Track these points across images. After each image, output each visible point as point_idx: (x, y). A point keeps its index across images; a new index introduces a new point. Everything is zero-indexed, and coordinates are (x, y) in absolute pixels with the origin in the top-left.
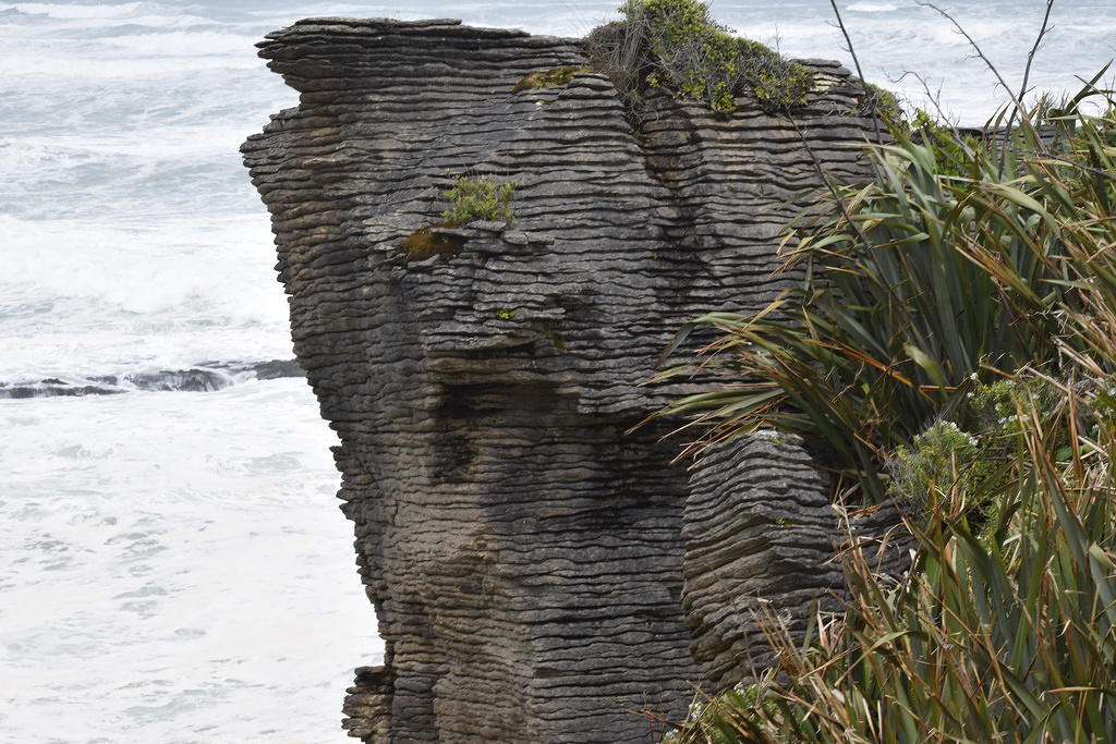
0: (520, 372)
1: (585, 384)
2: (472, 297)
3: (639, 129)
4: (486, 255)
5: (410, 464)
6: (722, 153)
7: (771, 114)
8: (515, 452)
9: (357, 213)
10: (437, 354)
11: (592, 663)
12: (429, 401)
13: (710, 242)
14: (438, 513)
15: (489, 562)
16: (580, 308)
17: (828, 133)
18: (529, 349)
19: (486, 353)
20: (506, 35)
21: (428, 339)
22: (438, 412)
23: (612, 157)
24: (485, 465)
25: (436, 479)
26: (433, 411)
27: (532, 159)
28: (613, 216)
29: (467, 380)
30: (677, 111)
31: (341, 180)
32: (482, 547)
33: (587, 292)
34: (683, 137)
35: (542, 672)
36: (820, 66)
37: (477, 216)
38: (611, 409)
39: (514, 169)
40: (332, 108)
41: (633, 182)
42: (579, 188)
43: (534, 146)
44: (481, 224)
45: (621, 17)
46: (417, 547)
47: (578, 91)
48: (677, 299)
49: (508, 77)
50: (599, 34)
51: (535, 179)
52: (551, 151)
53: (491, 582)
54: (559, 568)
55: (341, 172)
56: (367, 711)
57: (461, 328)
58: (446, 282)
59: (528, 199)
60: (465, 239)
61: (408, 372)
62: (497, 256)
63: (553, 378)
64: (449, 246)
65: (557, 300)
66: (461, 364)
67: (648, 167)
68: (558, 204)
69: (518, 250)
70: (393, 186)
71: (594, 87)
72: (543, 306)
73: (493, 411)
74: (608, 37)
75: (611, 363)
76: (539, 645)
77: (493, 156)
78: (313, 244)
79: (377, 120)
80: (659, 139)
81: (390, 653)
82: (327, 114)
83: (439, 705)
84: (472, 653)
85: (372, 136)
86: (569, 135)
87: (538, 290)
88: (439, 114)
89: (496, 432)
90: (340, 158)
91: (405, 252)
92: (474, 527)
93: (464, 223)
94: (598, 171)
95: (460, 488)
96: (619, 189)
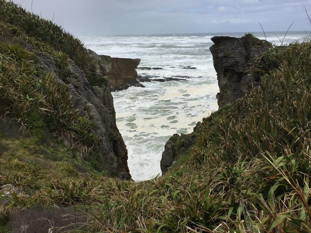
0: (231, 68)
1: (237, 69)
2: (227, 61)
3: (245, 46)
4: (229, 58)
5: (222, 76)
6: (253, 49)
7: (258, 45)
8: (231, 75)
9: (218, 54)
10: (224, 66)
11: (236, 94)
13: (250, 57)
14: (224, 80)
16: (237, 63)
17: (263, 47)
18: (232, 66)
19: (228, 66)
20: (234, 38)
22: (224, 71)
23: (242, 49)
24: (228, 76)
25: (224, 77)
28: (241, 54)
29: (226, 69)
30: (249, 45)
32: (227, 83)
33: (238, 61)
34: (249, 47)
35: (231, 94)
36: (263, 40)
37: (228, 54)
38: (239, 72)
39: (232, 50)
40: (217, 44)
41: (244, 51)
42: (238, 52)
43: (234, 48)
45: (244, 36)
46: (222, 83)
47: (239, 43)
48: (247, 62)
49: (233, 41)
50: (242, 37)
51: (234, 51)
52: (236, 48)
53: (228, 86)
54: (234, 85)
55: (217, 50)
56: (218, 96)
57: (226, 64)
58: (225, 60)
59: (233, 53)
61: (222, 68)
62: (230, 58)
63: (234, 69)
64: (225, 57)
65: (235, 62)
66: (226, 67)
67: (245, 50)
68: (236, 53)
69: (232, 57)
70: (222, 51)
71: (241, 42)
72: (233, 62)
73: (229, 72)
74: (243, 38)
75: (240, 68)
76: (231, 92)
80: (247, 47)
81: (220, 92)
83: (224, 96)
84: (226, 92)
85: (220, 47)
86: (238, 47)
88: (226, 45)
91: (222, 57)
92: (227, 81)
93: (227, 55)
94: (240, 50)
95: (226, 78)
96: (242, 52)
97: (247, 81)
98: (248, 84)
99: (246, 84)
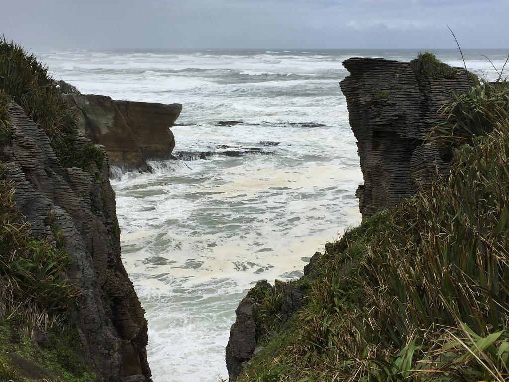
0: (389, 129)
1: (402, 132)
2: (380, 114)
3: (419, 81)
4: (383, 106)
5: (369, 147)
6: (436, 87)
7: (447, 79)
8: (388, 145)
9: (360, 97)
10: (373, 125)
11: (400, 187)
12: (371, 134)
13: (431, 105)
14: (373, 156)
15: (381, 166)
16: (401, 118)
17: (459, 83)
18: (391, 125)
19: (382, 125)
20: (393, 61)
21: (371, 122)
22: (373, 137)
23: (412, 87)
24: (382, 147)
25: (373, 149)
26: (372, 136)
27: (395, 87)
28: (410, 99)
29: (378, 130)
30: (427, 78)
31: (357, 90)
32: (380, 163)
33: (404, 114)
34: (427, 83)
35: (390, 189)
36: (459, 68)
37: (382, 98)
38: (407, 138)
39: (391, 89)
40: (357, 76)
41: (416, 92)
42: (404, 93)
43: (395, 84)
44: (382, 100)
45: (417, 58)
46: (369, 162)
47: (405, 73)
48: (423, 116)
49: (393, 70)
50: (412, 61)
51: (395, 91)
52: (399, 85)
53: (381, 170)
54: (395, 169)
55: (357, 89)
56: (360, 193)
57: (377, 120)
58: (375, 111)
59: (393, 95)
60: (379, 103)
61: (368, 128)
62: (385, 106)
63: (395, 131)
64: (376, 104)
65: (397, 115)
66: (377, 127)
67: (419, 89)
68: (399, 96)
69: (389, 105)
70: (367, 92)
71: (409, 72)
72: (394, 116)
73: (384, 137)
74: (414, 62)
75: (408, 128)
76: (389, 183)
77: (387, 86)
78: (352, 103)
79: (365, 78)
80: (422, 83)
81: (365, 183)
82: (356, 77)
83: (373, 193)
84: (378, 184)
85: (364, 82)
86: (403, 82)
87: (393, 113)
88: (377, 77)
89: (384, 141)
90: (358, 85)
91: (368, 104)
92: (379, 159)
93: (378, 99)
94: (408, 90)
95: (377, 152)
96: (413, 93)
97: (425, 160)
98: (426, 167)
99: (422, 165)
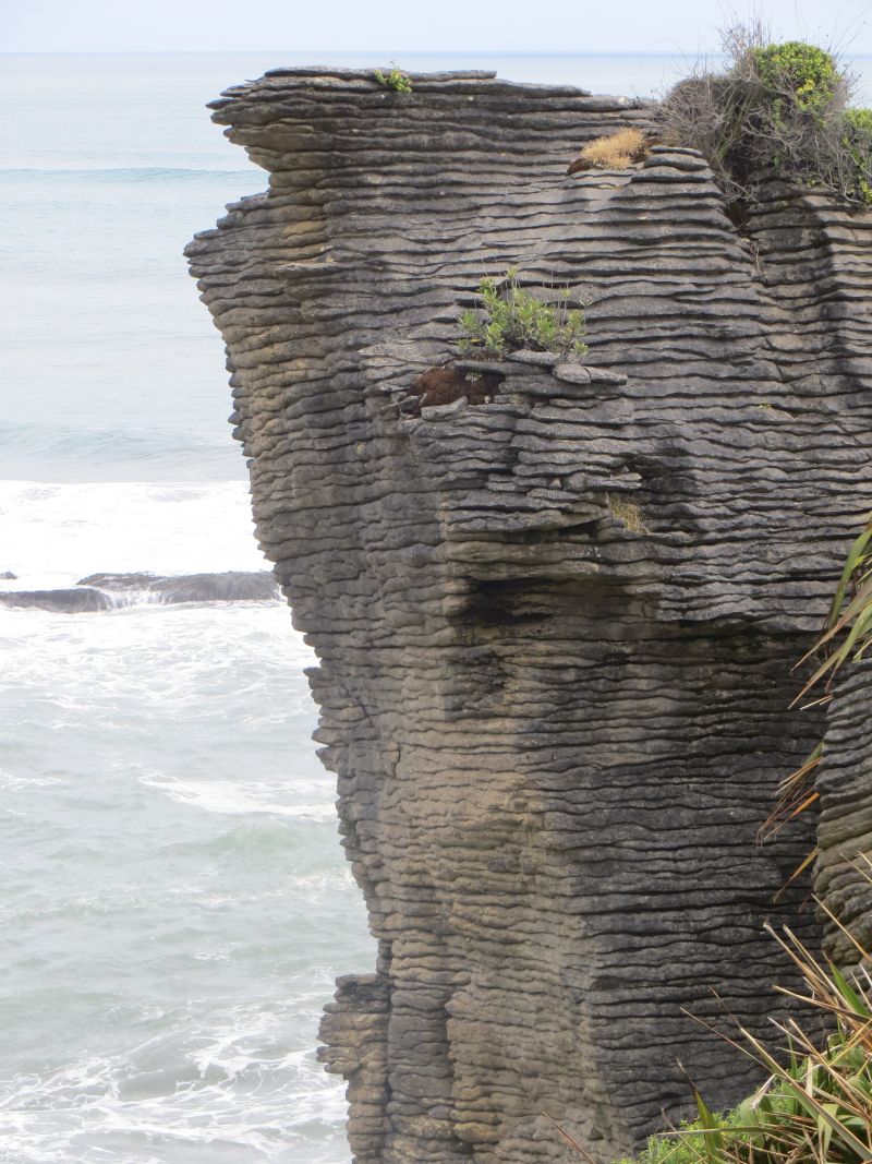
0: (577, 563)
1: (668, 581)
2: (513, 456)
3: (746, 226)
4: (533, 398)
5: (420, 695)
8: (570, 676)
9: (351, 338)
10: (462, 537)
12: (450, 604)
14: (458, 760)
15: (530, 828)
16: (662, 475)
18: (591, 531)
19: (531, 535)
21: (450, 515)
22: (460, 618)
23: (706, 263)
24: (524, 688)
25: (456, 713)
26: (455, 618)
27: (596, 265)
28: (705, 346)
29: (503, 573)
30: (796, 201)
31: (326, 293)
32: (521, 807)
33: (672, 451)
34: (806, 236)
35: (604, 983)
38: (700, 616)
39: (570, 279)
40: (313, 194)
42: (660, 307)
43: (598, 247)
44: (525, 354)
46: (428, 807)
47: (657, 171)
48: (795, 463)
49: (560, 152)
52: (622, 255)
53: (529, 857)
54: (628, 837)
55: (327, 283)
56: (353, 1037)
57: (496, 500)
58: (475, 436)
59: (590, 321)
60: (503, 376)
61: (421, 562)
62: (547, 400)
63: (621, 570)
64: (478, 384)
65: (631, 462)
66: (495, 551)
67: (756, 279)
68: (632, 329)
69: (573, 392)
70: (401, 303)
71: (680, 167)
72: (615, 469)
73: (539, 618)
75: (706, 550)
77: (541, 261)
78: (286, 385)
79: (379, 210)
81: (387, 956)
82: (307, 202)
83: (454, 1028)
84: (503, 958)
86: (647, 233)
87: (606, 447)
88: (465, 203)
89: (542, 647)
90: (330, 262)
92: (510, 779)
93: (499, 356)
94: (687, 283)
95: (492, 725)
96: (714, 309)
